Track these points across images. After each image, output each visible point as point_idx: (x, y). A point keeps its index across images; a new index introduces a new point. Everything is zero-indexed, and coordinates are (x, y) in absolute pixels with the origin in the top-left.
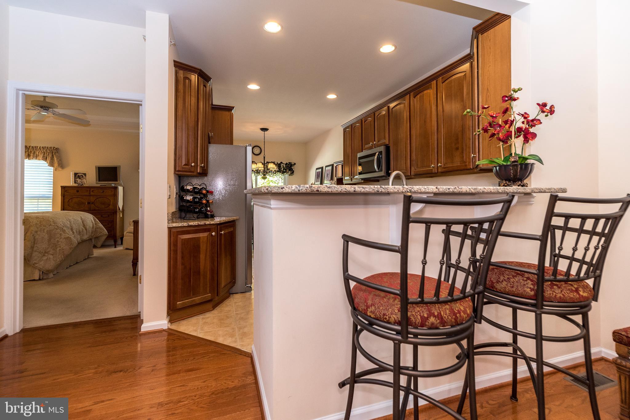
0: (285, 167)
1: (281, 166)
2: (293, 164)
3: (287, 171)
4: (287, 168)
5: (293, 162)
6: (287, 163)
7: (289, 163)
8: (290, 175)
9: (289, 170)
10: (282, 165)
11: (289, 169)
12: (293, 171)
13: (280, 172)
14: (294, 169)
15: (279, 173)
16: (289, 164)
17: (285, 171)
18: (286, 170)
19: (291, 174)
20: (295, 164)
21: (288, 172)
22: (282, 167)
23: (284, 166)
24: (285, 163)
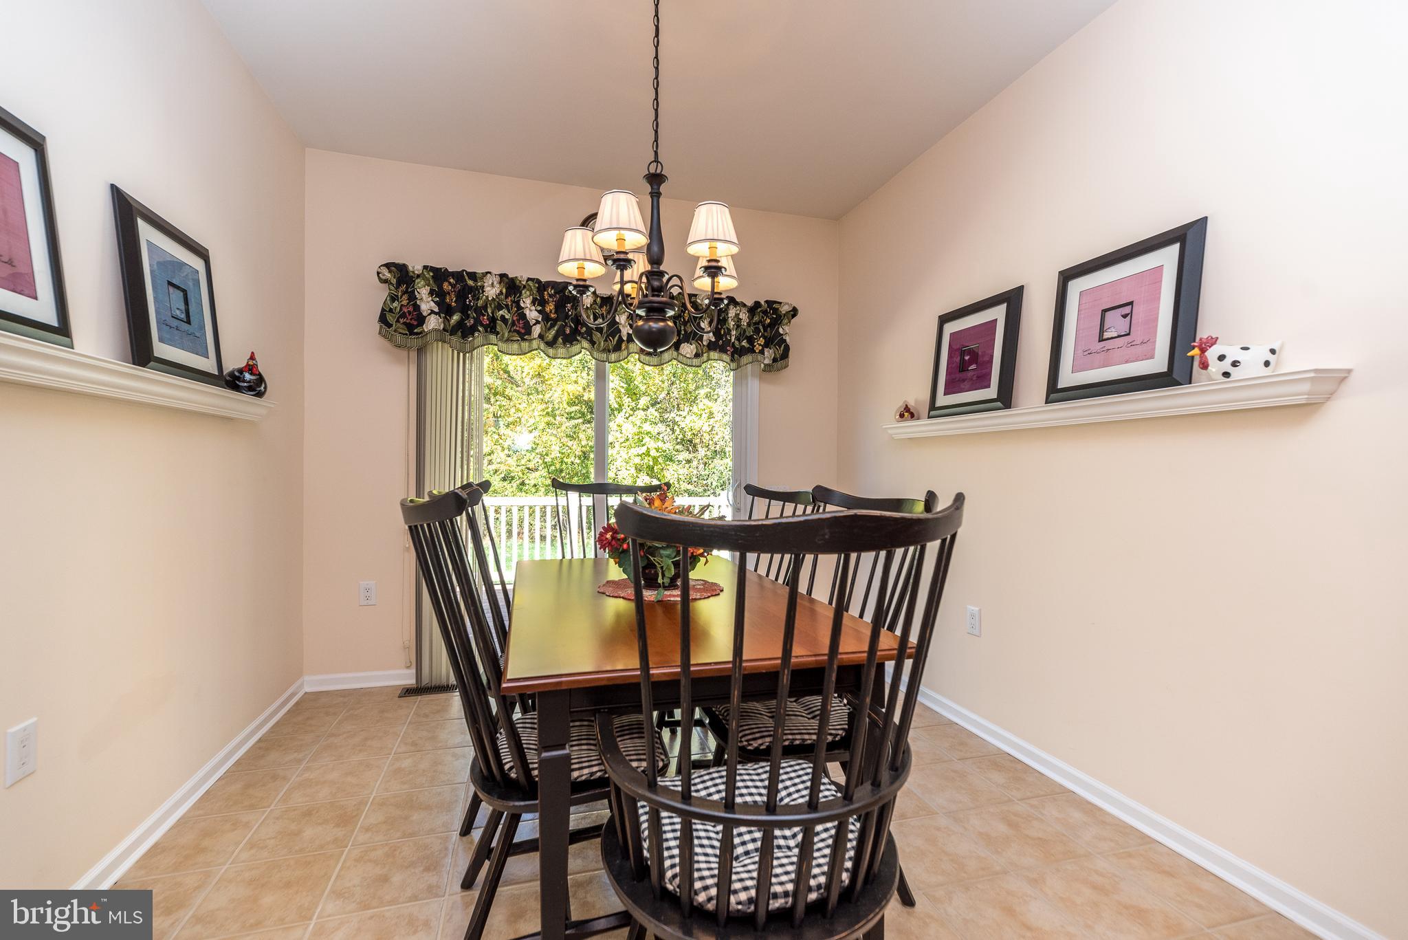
0: (749, 325)
1: (725, 320)
2: (784, 309)
3: (758, 348)
4: (757, 331)
5: (787, 299)
6: (757, 304)
7: (766, 302)
8: (768, 369)
9: (766, 345)
10: (732, 312)
11: (765, 338)
12: (787, 349)
13: (723, 350)
14: (787, 338)
15: (714, 355)
16: (765, 312)
17: (744, 343)
18: (751, 340)
19: (775, 360)
20: (794, 312)
21: (762, 352)
22: (732, 324)
23: (744, 316)
24: (750, 303)
